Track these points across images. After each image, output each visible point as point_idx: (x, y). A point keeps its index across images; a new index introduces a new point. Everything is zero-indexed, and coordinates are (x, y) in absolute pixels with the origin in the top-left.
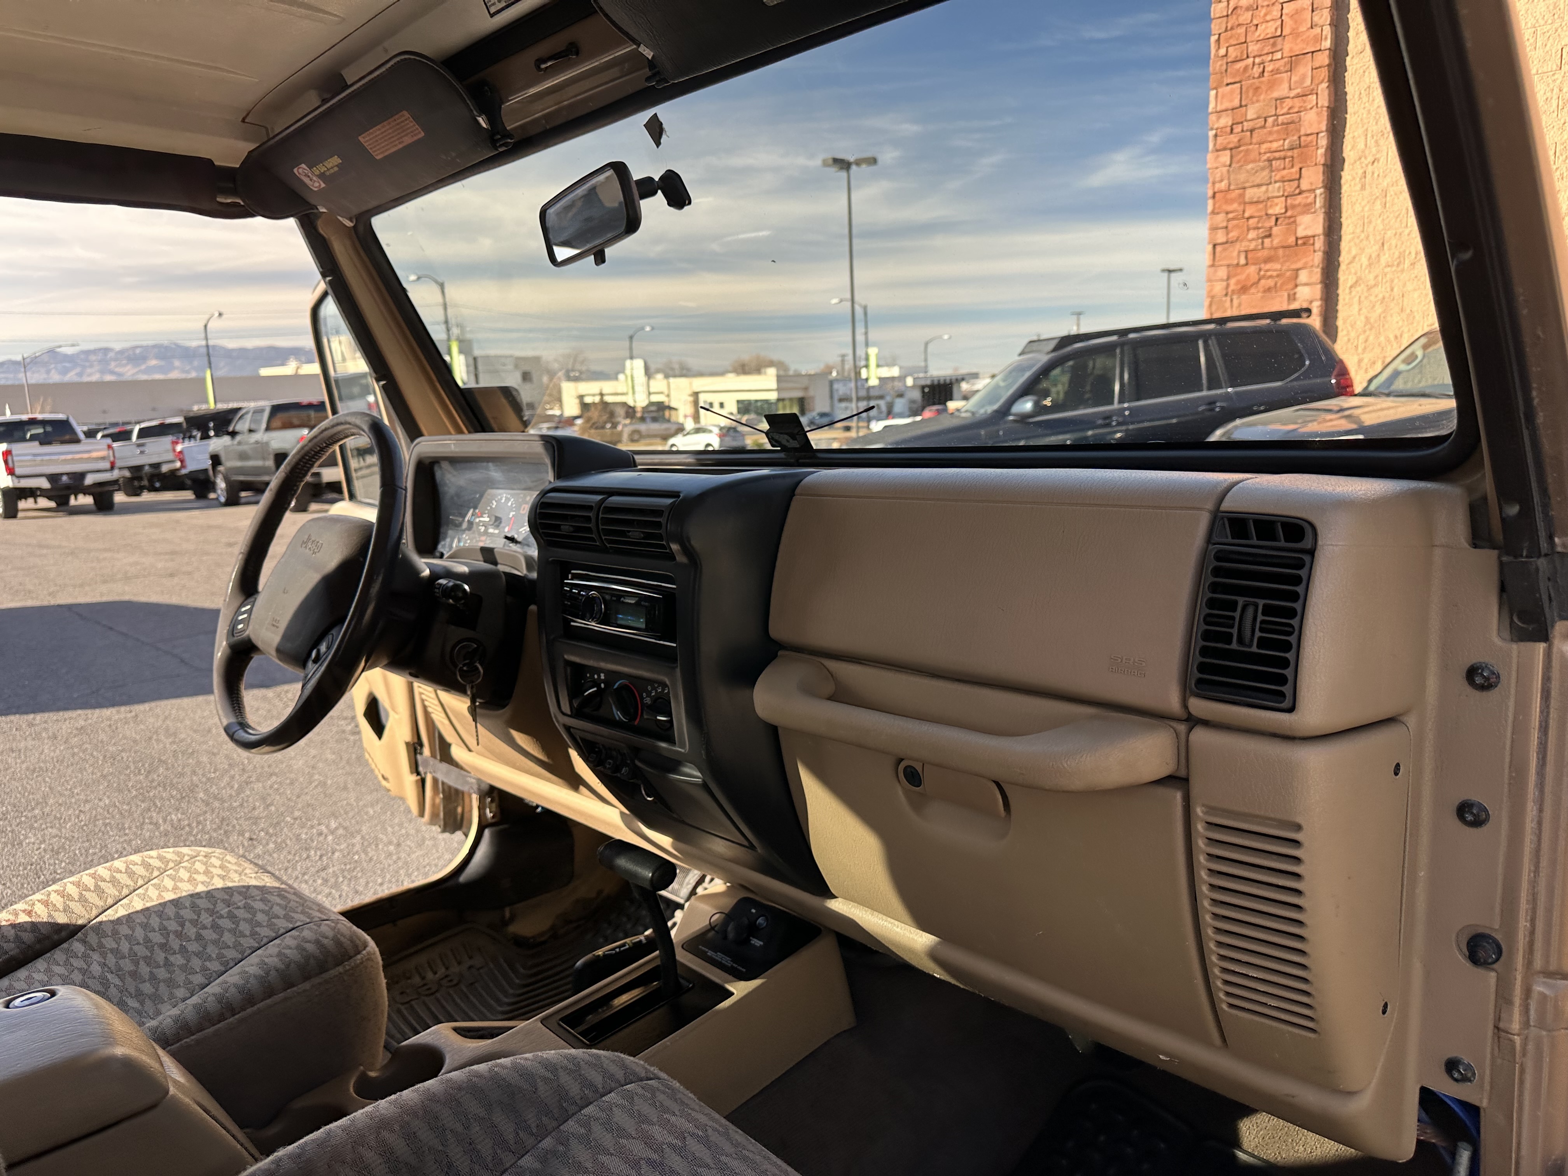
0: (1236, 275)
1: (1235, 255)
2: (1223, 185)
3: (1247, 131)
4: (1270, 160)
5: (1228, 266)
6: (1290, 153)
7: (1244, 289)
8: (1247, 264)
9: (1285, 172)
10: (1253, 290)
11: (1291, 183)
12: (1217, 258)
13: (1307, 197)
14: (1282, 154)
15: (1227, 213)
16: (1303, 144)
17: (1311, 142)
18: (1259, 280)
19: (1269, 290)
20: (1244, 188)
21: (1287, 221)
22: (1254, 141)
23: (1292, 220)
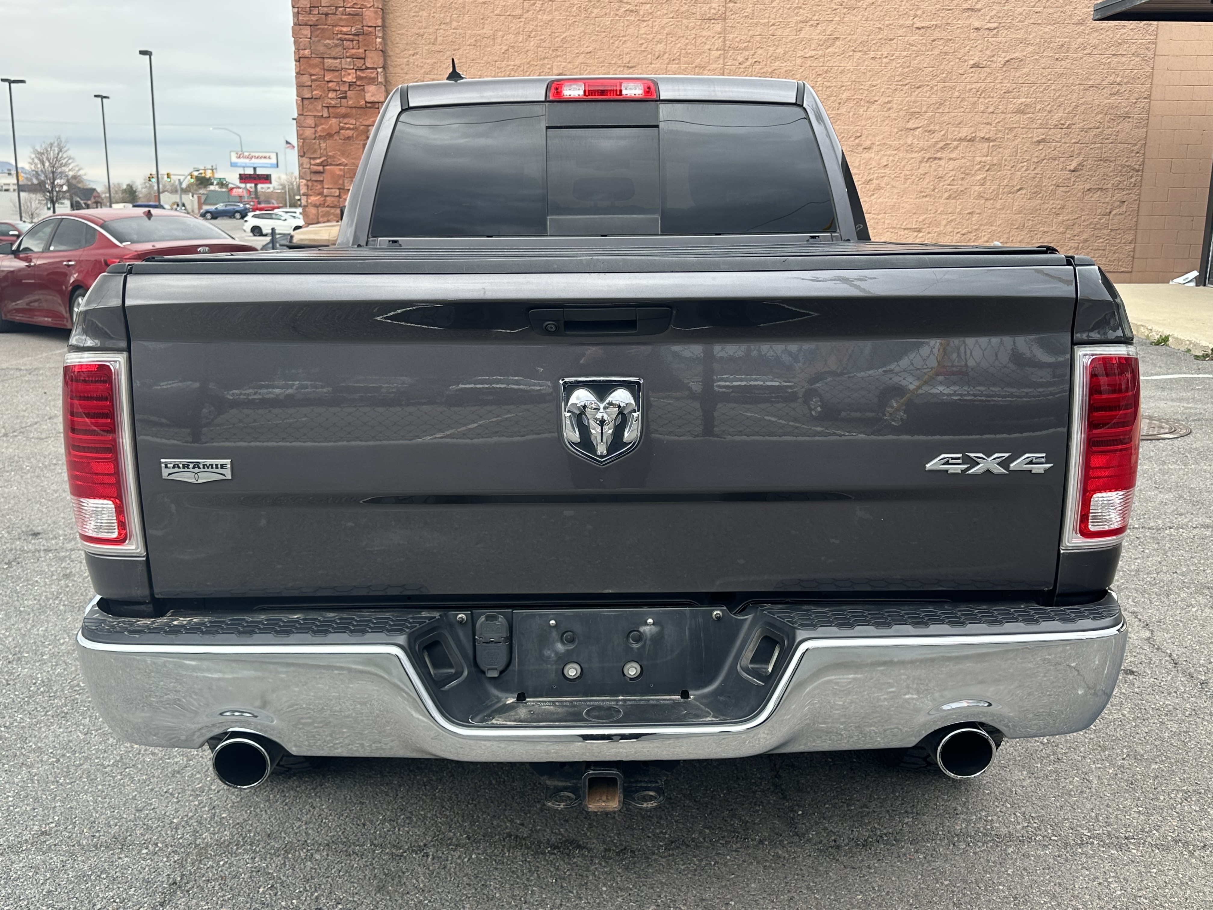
0: (322, 124)
1: (319, 109)
2: (307, 52)
3: (322, 14)
4: (341, 39)
5: (315, 116)
6: (356, 38)
7: (330, 135)
8: (329, 117)
9: (354, 51)
10: (336, 137)
11: (359, 60)
12: (305, 110)
13: (371, 73)
14: (351, 37)
15: (311, 75)
16: (365, 32)
17: (371, 32)
18: (340, 130)
19: (349, 138)
20: (323, 58)
21: (358, 88)
22: (329, 22)
23: (362, 87)
